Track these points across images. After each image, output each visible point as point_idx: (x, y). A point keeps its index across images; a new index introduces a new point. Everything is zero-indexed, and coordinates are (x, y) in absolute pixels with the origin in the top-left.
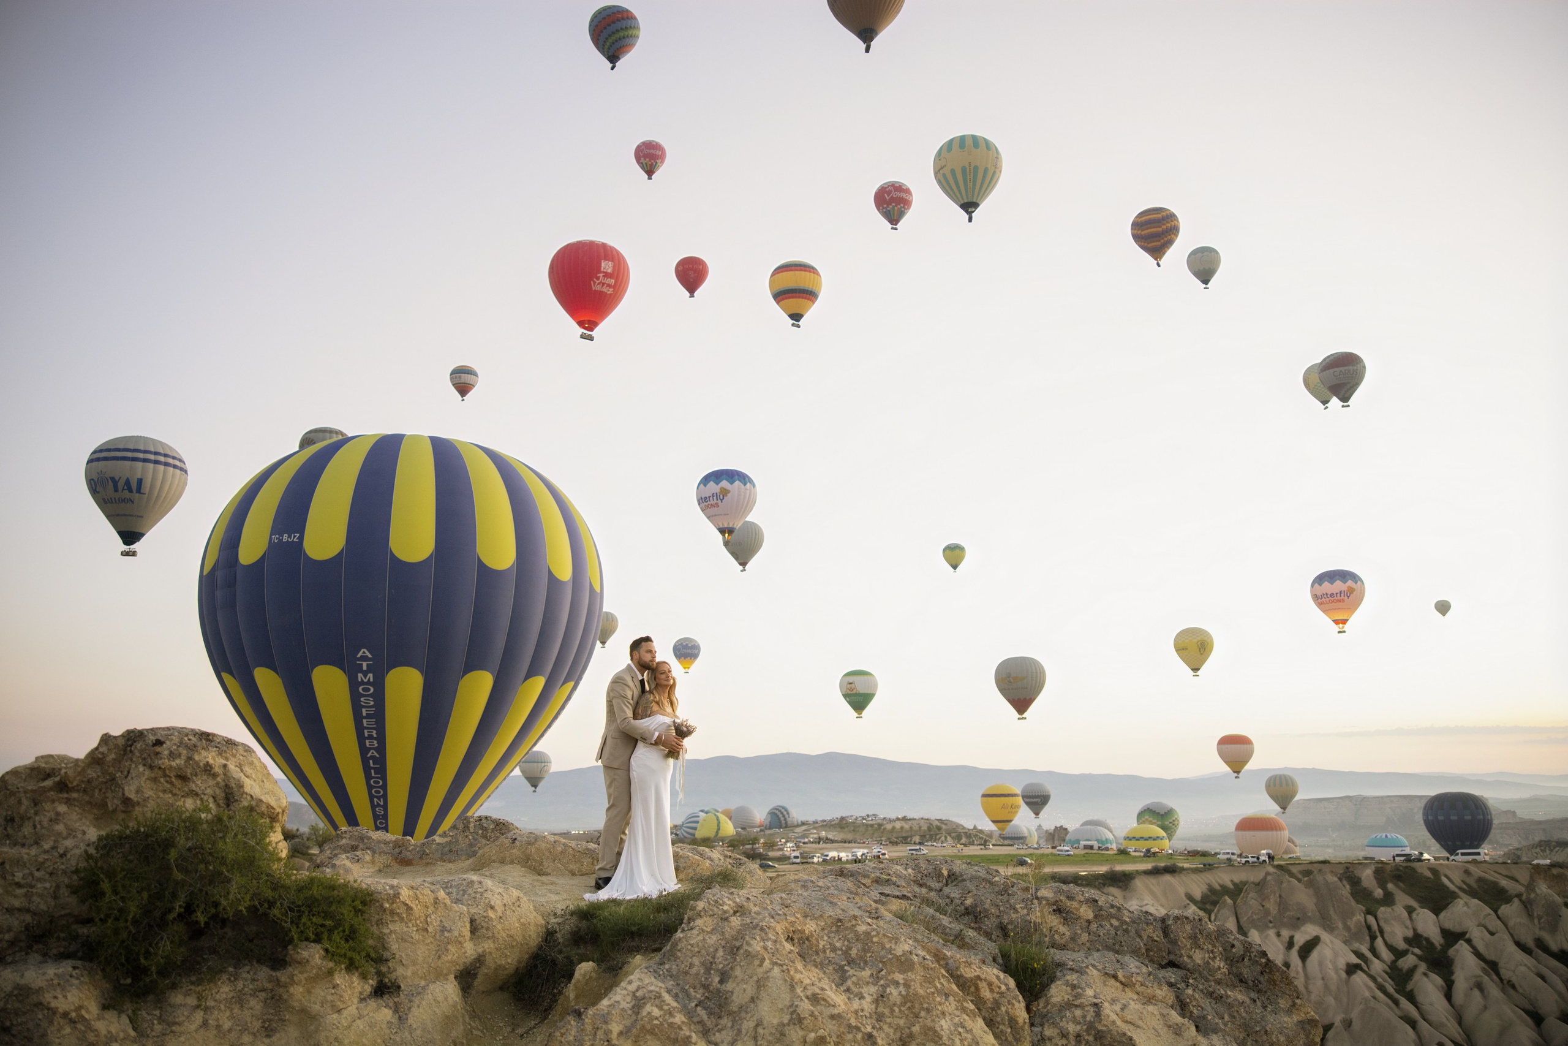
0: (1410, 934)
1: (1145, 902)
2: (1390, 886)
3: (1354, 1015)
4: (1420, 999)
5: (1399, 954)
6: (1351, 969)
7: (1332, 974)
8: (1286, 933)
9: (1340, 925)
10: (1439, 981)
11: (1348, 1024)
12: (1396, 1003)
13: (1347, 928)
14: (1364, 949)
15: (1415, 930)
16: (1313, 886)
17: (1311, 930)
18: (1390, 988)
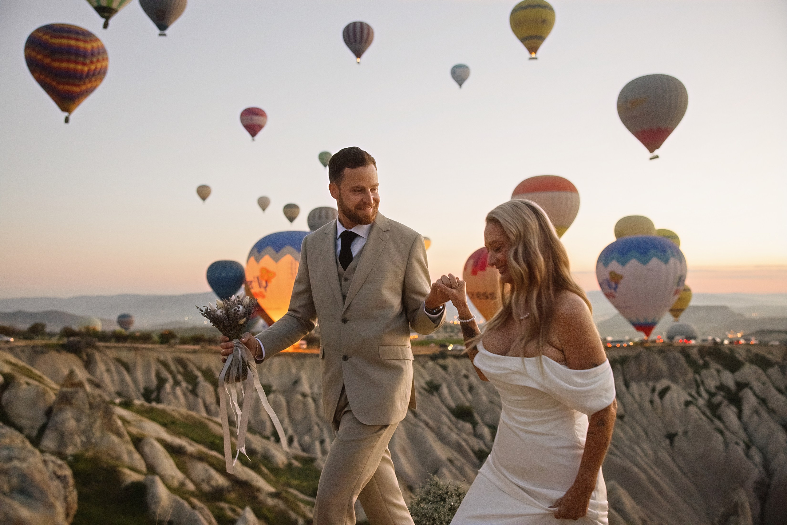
0: (718, 384)
3: (690, 427)
4: (725, 419)
5: (712, 395)
6: (687, 404)
7: (677, 406)
8: (651, 384)
9: (681, 379)
10: (734, 409)
11: (686, 433)
13: (685, 381)
14: (694, 393)
15: (721, 382)
16: (666, 358)
17: (665, 382)
18: (708, 413)
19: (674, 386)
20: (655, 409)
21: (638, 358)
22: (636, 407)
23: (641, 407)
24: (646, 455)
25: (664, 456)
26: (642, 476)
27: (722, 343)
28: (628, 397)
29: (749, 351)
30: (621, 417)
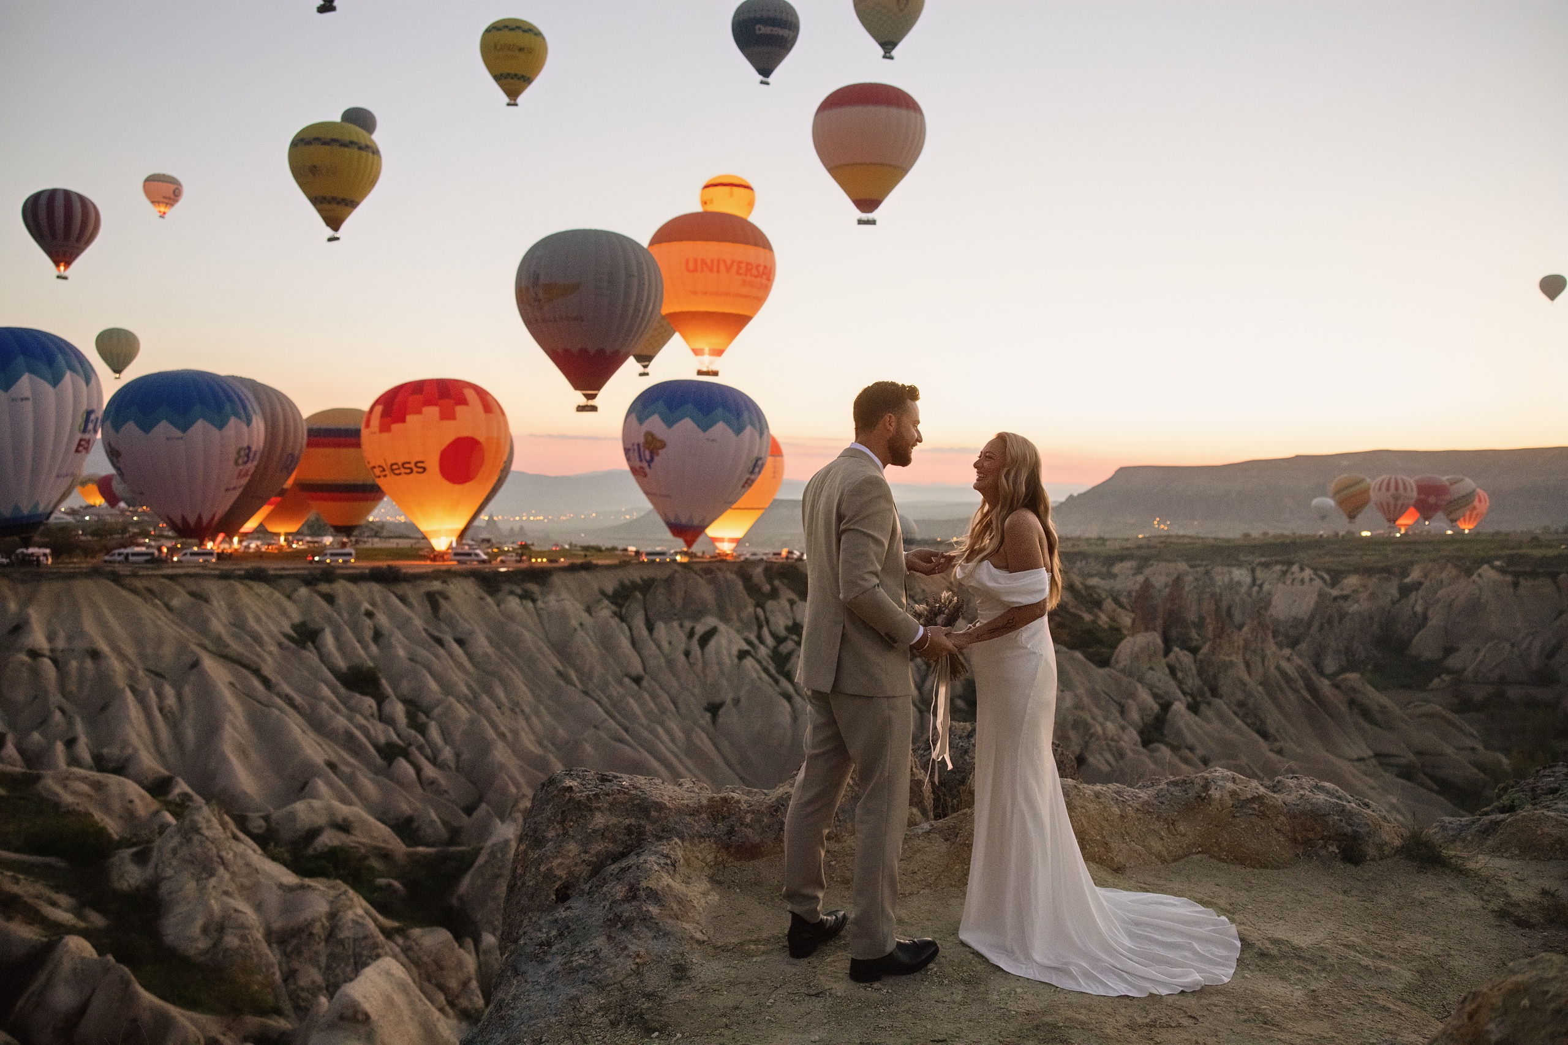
0: (790, 623)
1: (562, 597)
2: (777, 582)
3: (742, 694)
5: (780, 640)
6: (742, 655)
7: (726, 660)
8: (688, 624)
9: (735, 617)
11: (737, 701)
12: (777, 682)
13: (740, 619)
14: (753, 637)
15: (794, 620)
16: (713, 581)
17: (711, 621)
18: (772, 669)
19: (722, 627)
20: (691, 665)
21: (669, 581)
22: (662, 660)
23: (670, 663)
24: (673, 740)
25: (703, 740)
28: (650, 648)
30: (637, 680)
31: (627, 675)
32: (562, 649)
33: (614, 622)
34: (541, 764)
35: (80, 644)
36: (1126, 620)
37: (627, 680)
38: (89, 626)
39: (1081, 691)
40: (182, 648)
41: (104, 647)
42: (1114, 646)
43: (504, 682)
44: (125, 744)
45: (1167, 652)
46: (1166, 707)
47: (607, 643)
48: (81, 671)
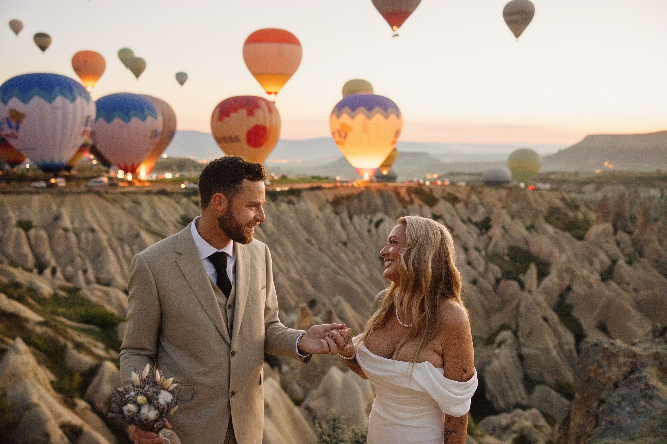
1: (307, 203)
9: (392, 213)
13: (394, 214)
17: (380, 215)
19: (387, 219)
20: (371, 236)
21: (360, 196)
22: (356, 235)
23: (361, 236)
24: (363, 273)
25: (377, 274)
26: (360, 290)
27: (424, 184)
28: (351, 228)
29: (443, 190)
30: (345, 244)
31: (340, 242)
32: (308, 228)
33: (333, 215)
34: (300, 285)
35: (85, 226)
36: (593, 216)
37: (340, 245)
38: (89, 217)
39: (570, 253)
40: (131, 227)
41: (96, 227)
42: (586, 230)
43: (281, 244)
44: (109, 272)
45: (615, 233)
46: (614, 262)
47: (329, 225)
48: (87, 238)
